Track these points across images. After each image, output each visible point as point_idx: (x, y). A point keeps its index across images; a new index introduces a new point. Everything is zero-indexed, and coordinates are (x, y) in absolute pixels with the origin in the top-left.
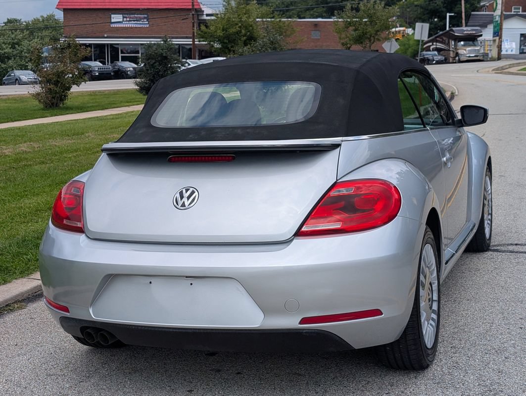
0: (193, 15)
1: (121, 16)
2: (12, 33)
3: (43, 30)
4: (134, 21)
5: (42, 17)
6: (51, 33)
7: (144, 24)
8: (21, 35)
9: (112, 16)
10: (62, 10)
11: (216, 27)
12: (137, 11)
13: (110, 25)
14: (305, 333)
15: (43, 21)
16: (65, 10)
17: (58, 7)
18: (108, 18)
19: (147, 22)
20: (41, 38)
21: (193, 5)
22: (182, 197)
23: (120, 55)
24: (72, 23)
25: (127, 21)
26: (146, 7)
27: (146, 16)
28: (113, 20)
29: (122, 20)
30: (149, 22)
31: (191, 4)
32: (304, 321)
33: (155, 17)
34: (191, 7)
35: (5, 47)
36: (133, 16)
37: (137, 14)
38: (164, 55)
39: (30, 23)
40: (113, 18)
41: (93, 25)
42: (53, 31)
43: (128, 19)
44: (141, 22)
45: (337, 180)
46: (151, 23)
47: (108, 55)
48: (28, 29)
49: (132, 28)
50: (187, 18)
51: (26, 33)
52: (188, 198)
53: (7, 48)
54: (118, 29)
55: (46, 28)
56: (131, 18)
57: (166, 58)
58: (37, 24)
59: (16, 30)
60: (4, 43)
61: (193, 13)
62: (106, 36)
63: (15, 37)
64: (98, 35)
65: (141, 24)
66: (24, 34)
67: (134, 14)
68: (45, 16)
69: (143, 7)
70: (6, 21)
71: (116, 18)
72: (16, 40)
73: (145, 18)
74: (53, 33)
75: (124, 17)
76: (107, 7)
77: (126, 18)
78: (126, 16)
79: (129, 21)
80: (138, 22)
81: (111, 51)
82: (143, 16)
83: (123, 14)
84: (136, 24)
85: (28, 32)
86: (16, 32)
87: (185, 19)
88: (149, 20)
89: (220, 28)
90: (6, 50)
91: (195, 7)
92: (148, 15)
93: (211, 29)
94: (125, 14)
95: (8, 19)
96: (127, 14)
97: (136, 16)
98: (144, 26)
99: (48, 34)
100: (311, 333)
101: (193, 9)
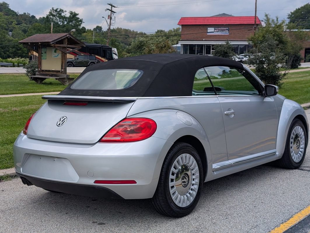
0: (255, 27)
1: (213, 29)
2: (157, 38)
3: (173, 36)
4: (220, 31)
5: (174, 29)
6: (177, 38)
7: (226, 33)
8: (162, 39)
9: (208, 28)
10: (181, 25)
11: (259, 35)
12: (222, 25)
13: (207, 34)
14: (97, 187)
15: (174, 31)
16: (182, 25)
17: (179, 24)
18: (206, 30)
19: (228, 32)
20: (172, 41)
21: (255, 22)
22: (60, 121)
23: (211, 51)
24: (185, 33)
25: (216, 31)
26: (227, 23)
27: (227, 28)
28: (208, 31)
29: (213, 31)
30: (229, 32)
31: (254, 21)
32: (96, 182)
33: (233, 29)
34: (254, 23)
35: (152, 46)
36: (220, 28)
37: (223, 27)
38: (225, 51)
39: (167, 32)
40: (209, 30)
41: (197, 34)
42: (179, 37)
43: (217, 30)
44: (224, 32)
45: (126, 117)
46: (230, 33)
47: (204, 51)
48: (165, 36)
49: (219, 35)
50: (251, 30)
51: (164, 38)
52: (62, 121)
53: (153, 46)
54: (211, 36)
55: (175, 35)
56: (218, 29)
57: (226, 53)
58: (170, 33)
59: (159, 36)
60: (152, 43)
61: (255, 26)
62: (204, 40)
63: (158, 40)
64: (199, 39)
65: (224, 33)
66: (163, 39)
67: (221, 27)
68: (175, 29)
69: (226, 23)
70: (157, 31)
71: (211, 30)
72: (159, 42)
73: (227, 29)
74: (179, 38)
75: (215, 29)
76: (205, 24)
77: (216, 29)
78: (216, 28)
79: (217, 31)
80: (223, 32)
81: (206, 49)
82: (226, 28)
83: (214, 27)
84: (221, 33)
85: (165, 38)
86: (159, 37)
87: (250, 30)
88: (229, 31)
89: (261, 35)
90: (153, 48)
91: (257, 23)
92: (229, 28)
93: (256, 36)
94: (216, 27)
95: (158, 30)
96: (217, 28)
97: (221, 28)
98: (226, 34)
99: (176, 39)
100: (100, 188)
101: (255, 24)
